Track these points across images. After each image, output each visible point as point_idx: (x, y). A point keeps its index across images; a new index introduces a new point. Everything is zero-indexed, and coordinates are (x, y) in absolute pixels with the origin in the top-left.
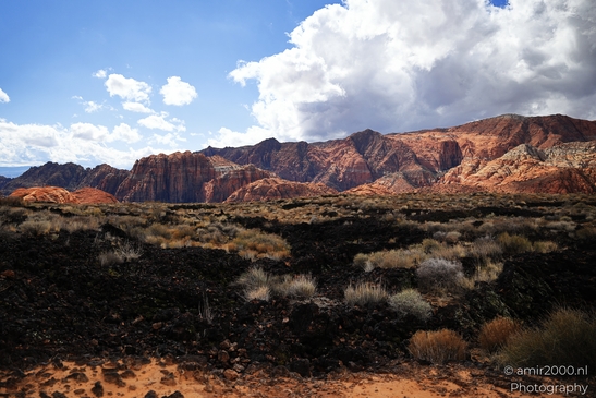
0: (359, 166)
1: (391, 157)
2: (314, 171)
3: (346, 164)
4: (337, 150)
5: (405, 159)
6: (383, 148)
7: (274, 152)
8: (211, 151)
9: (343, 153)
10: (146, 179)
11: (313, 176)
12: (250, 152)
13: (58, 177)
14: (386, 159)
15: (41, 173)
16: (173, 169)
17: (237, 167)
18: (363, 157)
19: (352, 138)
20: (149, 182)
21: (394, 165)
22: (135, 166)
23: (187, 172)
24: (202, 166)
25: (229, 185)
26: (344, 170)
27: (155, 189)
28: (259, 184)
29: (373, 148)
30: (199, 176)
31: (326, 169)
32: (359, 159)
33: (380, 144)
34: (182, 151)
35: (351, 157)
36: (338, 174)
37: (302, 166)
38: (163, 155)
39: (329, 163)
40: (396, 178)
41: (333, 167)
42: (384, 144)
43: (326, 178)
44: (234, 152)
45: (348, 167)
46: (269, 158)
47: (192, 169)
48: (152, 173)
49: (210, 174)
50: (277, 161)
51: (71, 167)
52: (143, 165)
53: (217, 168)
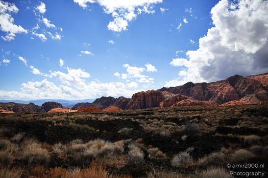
0: (232, 92)
1: (249, 87)
2: (210, 96)
3: (226, 92)
4: (221, 85)
5: (257, 88)
6: (244, 83)
7: (191, 88)
8: (164, 89)
9: (224, 86)
10: (137, 102)
11: (210, 98)
12: (181, 89)
13: (105, 102)
14: (246, 88)
15: (100, 101)
16: (147, 97)
17: (174, 95)
18: (234, 88)
19: (228, 79)
20: (138, 103)
21: (251, 90)
22: (133, 97)
23: (152, 98)
24: (159, 96)
25: (170, 103)
26: (225, 94)
27: (140, 106)
28: (182, 102)
29: (239, 84)
30: (158, 100)
31: (216, 94)
32: (232, 89)
33: (243, 81)
34: (151, 90)
35: (228, 88)
36: (222, 97)
37: (204, 93)
38: (143, 92)
39: (217, 92)
40: (252, 97)
41: (219, 93)
42: (245, 81)
43: (216, 98)
44: (174, 89)
45: (227, 93)
46: (189, 90)
47: (154, 97)
48: (139, 99)
49: (162, 99)
50: (193, 92)
51: (110, 98)
52: (136, 96)
53: (165, 96)
